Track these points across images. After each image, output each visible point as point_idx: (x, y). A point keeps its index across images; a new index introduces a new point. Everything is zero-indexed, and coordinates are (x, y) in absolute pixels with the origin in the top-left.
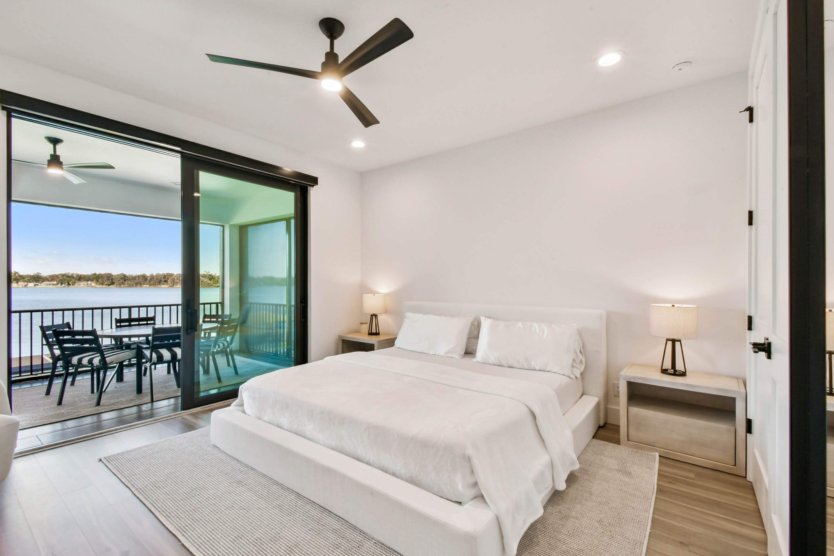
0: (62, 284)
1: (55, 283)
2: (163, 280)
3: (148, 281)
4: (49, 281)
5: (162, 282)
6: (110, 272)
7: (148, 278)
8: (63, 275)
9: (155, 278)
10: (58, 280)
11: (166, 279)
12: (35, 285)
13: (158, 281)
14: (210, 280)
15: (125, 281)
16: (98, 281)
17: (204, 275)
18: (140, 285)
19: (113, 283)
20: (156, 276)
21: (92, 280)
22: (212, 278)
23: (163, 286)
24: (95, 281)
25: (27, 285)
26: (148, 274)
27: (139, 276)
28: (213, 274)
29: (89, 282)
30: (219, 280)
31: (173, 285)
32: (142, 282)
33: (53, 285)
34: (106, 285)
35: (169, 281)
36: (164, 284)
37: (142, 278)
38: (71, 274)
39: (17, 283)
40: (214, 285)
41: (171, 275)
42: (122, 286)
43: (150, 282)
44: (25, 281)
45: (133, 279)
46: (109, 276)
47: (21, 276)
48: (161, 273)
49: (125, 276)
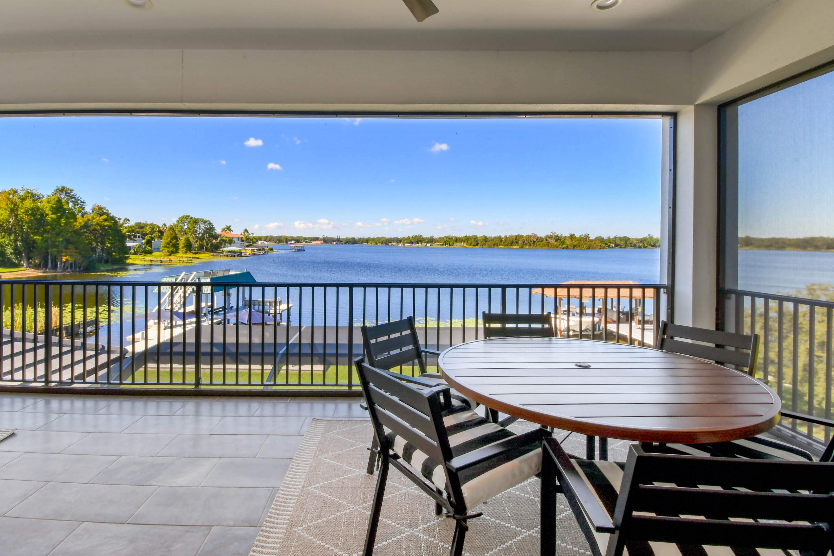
0: (446, 244)
1: (442, 243)
2: (515, 241)
3: (503, 242)
4: (438, 242)
5: (514, 243)
6: (476, 235)
7: (503, 240)
8: (447, 237)
9: (509, 239)
10: (443, 241)
11: (517, 241)
12: (431, 245)
13: (511, 242)
14: (556, 241)
15: (486, 242)
16: (468, 242)
17: (551, 235)
18: (497, 246)
19: (477, 244)
20: (509, 237)
21: (464, 242)
22: (558, 239)
23: (515, 247)
24: (466, 242)
25: (426, 245)
26: (503, 236)
27: (496, 238)
28: (560, 235)
29: (462, 243)
30: (565, 241)
31: (523, 246)
32: (498, 243)
33: (441, 245)
34: (473, 245)
35: (519, 242)
36: (515, 246)
37: (498, 240)
38: (451, 237)
39: (421, 243)
40: (560, 246)
41: (521, 236)
42: (484, 246)
43: (504, 243)
44: (425, 243)
45: (491, 240)
46: (475, 238)
47: (423, 238)
48: (513, 235)
49: (486, 237)
